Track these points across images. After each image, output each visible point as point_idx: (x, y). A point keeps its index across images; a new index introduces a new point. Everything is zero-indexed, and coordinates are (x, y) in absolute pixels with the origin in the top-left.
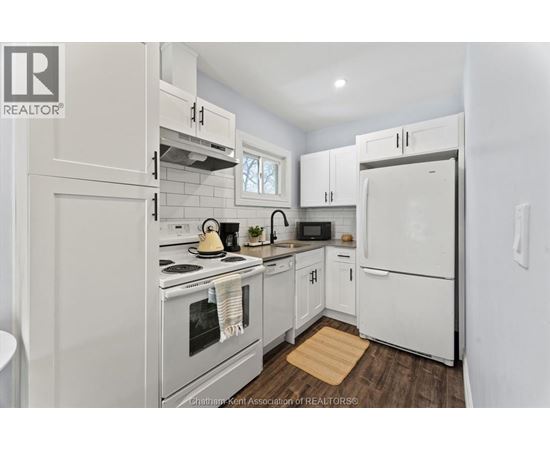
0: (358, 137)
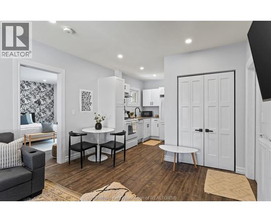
0: (159, 88)
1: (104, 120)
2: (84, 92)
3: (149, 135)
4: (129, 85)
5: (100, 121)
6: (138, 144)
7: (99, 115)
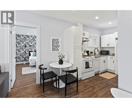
0: (115, 33)
1: (64, 57)
2: (54, 39)
3: (106, 69)
4: (88, 33)
5: (62, 58)
6: (95, 75)
7: (61, 54)
